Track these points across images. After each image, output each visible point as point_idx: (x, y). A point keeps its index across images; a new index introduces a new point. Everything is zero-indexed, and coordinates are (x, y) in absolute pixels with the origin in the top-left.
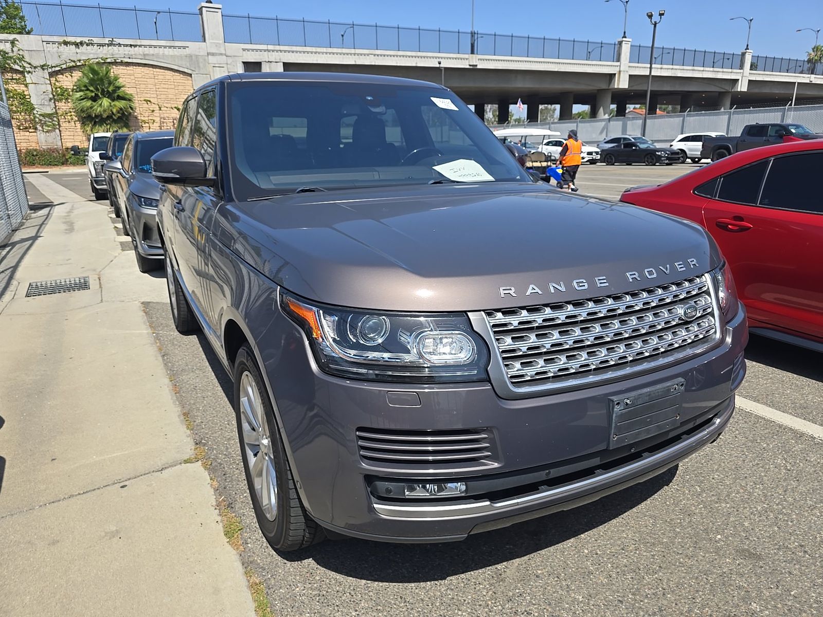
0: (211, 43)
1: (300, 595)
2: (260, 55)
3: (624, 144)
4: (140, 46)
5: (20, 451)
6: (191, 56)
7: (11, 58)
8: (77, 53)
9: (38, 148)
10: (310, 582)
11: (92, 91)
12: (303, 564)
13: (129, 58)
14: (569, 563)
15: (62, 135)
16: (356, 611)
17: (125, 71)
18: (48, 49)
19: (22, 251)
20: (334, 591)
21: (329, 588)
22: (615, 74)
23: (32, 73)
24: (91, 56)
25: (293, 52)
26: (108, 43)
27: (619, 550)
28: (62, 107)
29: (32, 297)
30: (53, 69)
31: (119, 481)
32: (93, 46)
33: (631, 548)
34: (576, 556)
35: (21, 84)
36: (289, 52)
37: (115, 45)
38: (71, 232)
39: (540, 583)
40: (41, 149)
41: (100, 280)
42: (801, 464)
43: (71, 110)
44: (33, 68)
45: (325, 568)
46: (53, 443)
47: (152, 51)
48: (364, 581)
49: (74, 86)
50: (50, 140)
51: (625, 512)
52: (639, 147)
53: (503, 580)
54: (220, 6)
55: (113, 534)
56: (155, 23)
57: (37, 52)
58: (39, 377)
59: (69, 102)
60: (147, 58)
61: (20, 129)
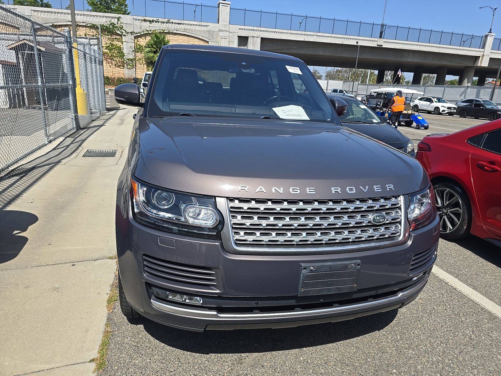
0: (222, 24)
1: (126, 343)
2: (248, 33)
3: (474, 104)
4: (183, 24)
5: (37, 237)
6: (210, 31)
7: (117, 27)
8: (150, 26)
9: (123, 77)
10: (135, 338)
11: (155, 48)
12: (137, 326)
13: (177, 31)
14: (287, 363)
15: (136, 71)
16: (150, 360)
17: (173, 38)
18: (136, 23)
19: (91, 132)
20: (145, 346)
21: (143, 343)
22: (480, 57)
23: (126, 36)
24: (157, 29)
25: (268, 31)
26: (166, 21)
27: (323, 363)
28: (139, 56)
29: (86, 157)
30: (137, 35)
31: (73, 262)
32: (159, 23)
33: (331, 364)
34: (293, 360)
35: (120, 42)
36: (265, 31)
37: (170, 23)
38: (121, 125)
39: (262, 370)
40: (125, 78)
41: (122, 152)
42: (483, 337)
43: (143, 58)
44: (127, 33)
45: (147, 332)
46: (54, 236)
47: (189, 27)
48: (163, 344)
49: (146, 44)
50: (130, 73)
51: (341, 341)
52: (485, 107)
53: (241, 364)
54: (230, 3)
55: (56, 289)
56: (195, 11)
57: (130, 25)
58: (66, 200)
59: (142, 53)
60: (186, 31)
61: (116, 66)
